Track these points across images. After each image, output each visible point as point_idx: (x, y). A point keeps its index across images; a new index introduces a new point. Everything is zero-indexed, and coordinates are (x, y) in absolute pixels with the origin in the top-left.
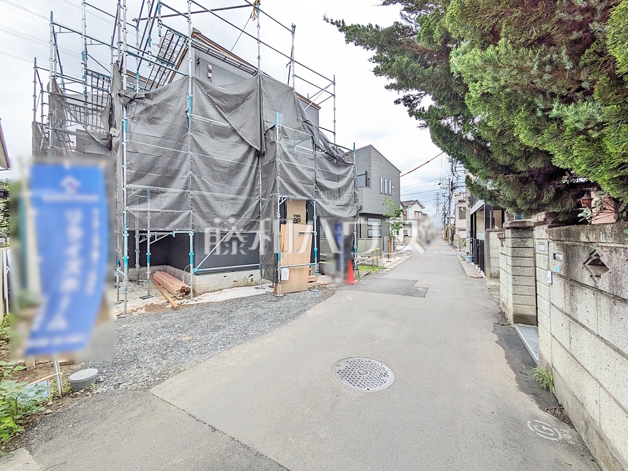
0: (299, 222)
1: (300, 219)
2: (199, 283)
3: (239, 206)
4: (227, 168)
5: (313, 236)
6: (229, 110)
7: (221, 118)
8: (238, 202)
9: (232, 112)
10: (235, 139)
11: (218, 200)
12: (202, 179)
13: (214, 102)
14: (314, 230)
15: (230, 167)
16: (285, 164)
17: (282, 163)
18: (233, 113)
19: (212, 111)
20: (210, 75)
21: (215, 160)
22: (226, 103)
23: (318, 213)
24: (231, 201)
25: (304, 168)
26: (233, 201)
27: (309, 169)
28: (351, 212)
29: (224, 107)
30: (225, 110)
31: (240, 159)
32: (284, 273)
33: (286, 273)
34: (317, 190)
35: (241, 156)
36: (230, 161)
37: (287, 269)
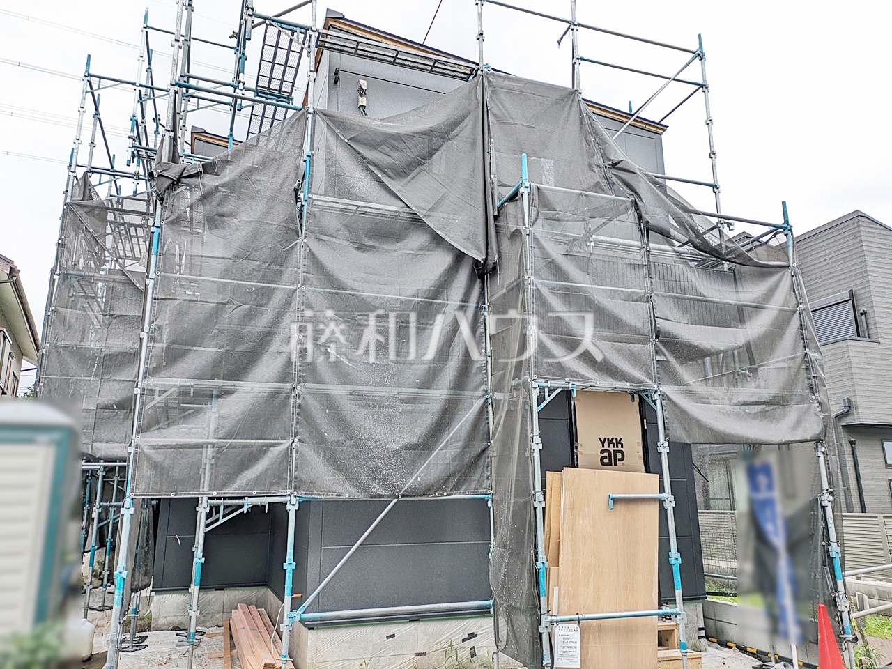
0: (620, 460)
1: (622, 452)
2: (316, 654)
3: (426, 421)
5: (663, 511)
6: (401, 172)
7: (383, 193)
8: (423, 407)
9: (412, 175)
10: (418, 240)
11: (367, 406)
13: (364, 158)
14: (662, 490)
16: (552, 288)
17: (540, 287)
18: (412, 179)
19: (360, 180)
20: (363, 101)
22: (395, 154)
23: (672, 433)
24: (404, 407)
25: (612, 295)
26: (410, 407)
27: (630, 298)
28: (798, 423)
29: (392, 168)
30: (391, 174)
31: (430, 290)
32: (566, 641)
33: (573, 640)
34: (663, 357)
35: (433, 282)
36: (402, 298)
37: (575, 626)
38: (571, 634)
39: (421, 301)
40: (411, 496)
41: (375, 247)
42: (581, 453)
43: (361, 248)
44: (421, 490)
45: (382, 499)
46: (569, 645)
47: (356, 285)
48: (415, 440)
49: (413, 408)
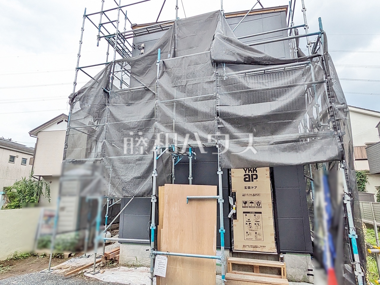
0: (255, 179)
1: (256, 175)
4: (135, 128)
6: (142, 73)
8: (145, 162)
11: (125, 163)
12: (113, 144)
15: (138, 126)
16: (166, 104)
17: (160, 105)
20: (142, 51)
21: (124, 124)
23: (225, 164)
24: (138, 162)
26: (140, 162)
27: (205, 99)
30: (138, 74)
31: (149, 115)
32: (160, 263)
33: (163, 264)
34: (222, 125)
35: (150, 112)
36: (138, 120)
37: (165, 257)
38: (163, 261)
39: (146, 120)
40: (138, 197)
41: (133, 103)
42: (233, 176)
43: (129, 105)
44: (141, 194)
45: (127, 198)
46: (161, 266)
47: (123, 119)
48: (139, 175)
49: (141, 162)
